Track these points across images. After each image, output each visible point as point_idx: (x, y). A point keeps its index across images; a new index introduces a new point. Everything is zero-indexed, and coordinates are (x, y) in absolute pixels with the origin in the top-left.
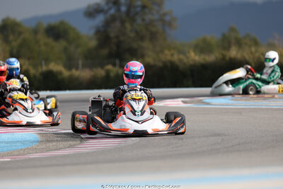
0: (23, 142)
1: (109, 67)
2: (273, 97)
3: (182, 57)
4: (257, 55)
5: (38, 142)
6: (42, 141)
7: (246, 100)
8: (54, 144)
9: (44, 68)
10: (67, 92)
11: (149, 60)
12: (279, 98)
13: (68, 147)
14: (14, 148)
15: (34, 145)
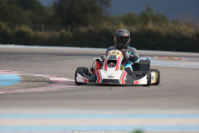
0: (10, 81)
1: (63, 31)
2: (180, 59)
3: (114, 26)
4: (167, 29)
5: (20, 81)
6: (23, 81)
7: (161, 60)
8: (32, 83)
9: (17, 29)
10: (36, 47)
11: (91, 27)
12: (185, 60)
13: (42, 86)
14: (4, 84)
15: (18, 83)
